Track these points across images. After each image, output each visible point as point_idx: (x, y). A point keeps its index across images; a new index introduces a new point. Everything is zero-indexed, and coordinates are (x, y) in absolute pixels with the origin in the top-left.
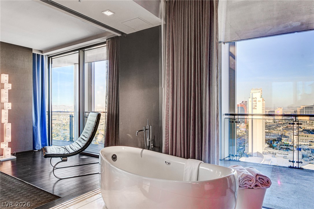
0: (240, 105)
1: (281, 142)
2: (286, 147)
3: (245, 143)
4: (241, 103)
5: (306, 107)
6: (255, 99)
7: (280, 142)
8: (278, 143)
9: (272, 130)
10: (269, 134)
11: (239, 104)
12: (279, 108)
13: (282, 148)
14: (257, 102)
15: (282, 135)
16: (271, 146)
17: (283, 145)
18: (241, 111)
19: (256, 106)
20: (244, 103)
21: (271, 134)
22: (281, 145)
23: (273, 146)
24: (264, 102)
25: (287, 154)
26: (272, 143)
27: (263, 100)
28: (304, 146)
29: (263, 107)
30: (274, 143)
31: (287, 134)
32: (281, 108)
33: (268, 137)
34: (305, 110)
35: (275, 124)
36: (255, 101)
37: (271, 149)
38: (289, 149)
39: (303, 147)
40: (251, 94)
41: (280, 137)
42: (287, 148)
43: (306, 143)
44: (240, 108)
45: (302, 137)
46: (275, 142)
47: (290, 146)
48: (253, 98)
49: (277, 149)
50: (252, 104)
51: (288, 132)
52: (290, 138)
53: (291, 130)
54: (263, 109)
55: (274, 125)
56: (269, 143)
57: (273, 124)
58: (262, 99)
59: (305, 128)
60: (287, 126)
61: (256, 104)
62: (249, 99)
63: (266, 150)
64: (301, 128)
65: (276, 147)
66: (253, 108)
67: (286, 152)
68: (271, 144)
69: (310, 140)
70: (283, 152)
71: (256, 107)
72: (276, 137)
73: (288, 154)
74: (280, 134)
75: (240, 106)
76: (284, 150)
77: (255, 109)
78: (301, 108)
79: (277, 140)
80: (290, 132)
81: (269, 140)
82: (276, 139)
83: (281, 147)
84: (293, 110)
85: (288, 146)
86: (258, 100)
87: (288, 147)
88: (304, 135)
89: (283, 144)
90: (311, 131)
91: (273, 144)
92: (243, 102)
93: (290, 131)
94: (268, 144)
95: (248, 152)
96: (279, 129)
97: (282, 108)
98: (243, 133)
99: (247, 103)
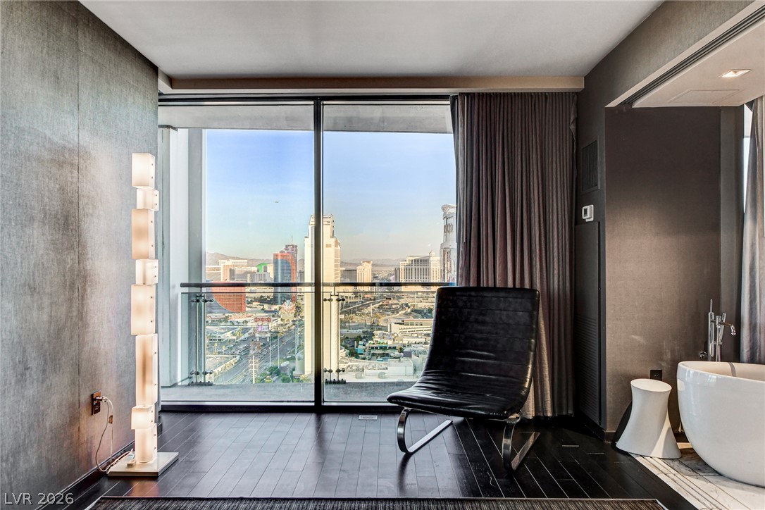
0: (280, 254)
1: (372, 342)
2: (381, 352)
3: (293, 352)
4: (282, 249)
5: (415, 260)
7: (369, 342)
8: (367, 345)
9: (352, 315)
10: (347, 324)
11: (278, 253)
12: (365, 263)
13: (374, 354)
15: (372, 326)
16: (353, 354)
17: (377, 348)
18: (283, 269)
20: (290, 251)
21: (351, 324)
22: (372, 348)
23: (356, 353)
24: (339, 248)
25: (384, 366)
26: (353, 346)
27: (337, 244)
28: (415, 345)
29: (336, 261)
30: (358, 344)
31: (382, 323)
32: (369, 262)
33: (345, 331)
34: (414, 267)
35: (358, 300)
37: (353, 358)
38: (387, 355)
39: (415, 349)
41: (369, 330)
42: (383, 354)
43: (418, 340)
44: (280, 262)
45: (411, 327)
46: (361, 342)
47: (390, 348)
49: (364, 359)
51: (383, 318)
52: (389, 330)
53: (390, 313)
54: (336, 266)
55: (355, 303)
56: (348, 346)
57: (354, 300)
58: (334, 239)
59: (414, 306)
60: (381, 303)
62: (306, 239)
63: (343, 362)
64: (409, 307)
65: (362, 354)
67: (383, 364)
68: (352, 348)
69: (425, 332)
70: (377, 365)
72: (361, 331)
73: (387, 369)
74: (369, 324)
75: (279, 258)
76: (379, 359)
78: (407, 262)
79: (364, 337)
80: (387, 317)
81: (347, 338)
82: (362, 336)
83: (372, 352)
84: (392, 266)
85: (385, 348)
87: (387, 352)
88: (415, 322)
89: (377, 345)
90: (425, 311)
91: (357, 347)
92: (287, 246)
93: (388, 315)
94: (346, 348)
95: (304, 372)
96: (366, 311)
97: (371, 262)
98: (287, 326)
99: (297, 250)
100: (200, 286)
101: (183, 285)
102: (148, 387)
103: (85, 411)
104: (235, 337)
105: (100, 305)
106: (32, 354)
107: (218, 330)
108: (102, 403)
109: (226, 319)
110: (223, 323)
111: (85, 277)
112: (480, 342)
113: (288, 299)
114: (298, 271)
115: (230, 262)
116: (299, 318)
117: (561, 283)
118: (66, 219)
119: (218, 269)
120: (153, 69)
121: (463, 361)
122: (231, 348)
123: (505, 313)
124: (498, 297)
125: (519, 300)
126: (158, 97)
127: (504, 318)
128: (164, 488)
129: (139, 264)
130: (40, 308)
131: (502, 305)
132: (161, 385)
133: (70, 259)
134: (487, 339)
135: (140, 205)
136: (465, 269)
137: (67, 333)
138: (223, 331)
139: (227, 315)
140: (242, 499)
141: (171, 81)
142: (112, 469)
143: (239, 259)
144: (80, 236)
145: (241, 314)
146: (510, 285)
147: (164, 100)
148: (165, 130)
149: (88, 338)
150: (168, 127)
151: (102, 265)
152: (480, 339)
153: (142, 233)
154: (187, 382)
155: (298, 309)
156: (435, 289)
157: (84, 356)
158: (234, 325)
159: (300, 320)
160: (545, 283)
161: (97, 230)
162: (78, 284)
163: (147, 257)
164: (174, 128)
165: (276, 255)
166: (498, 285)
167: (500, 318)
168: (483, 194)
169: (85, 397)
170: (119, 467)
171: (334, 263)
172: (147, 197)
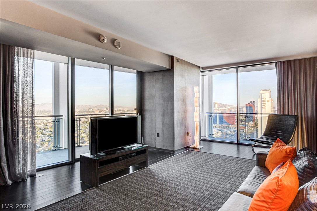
0: (248, 104)
4: (249, 103)
6: (264, 99)
14: (266, 102)
18: (249, 110)
19: (265, 105)
20: (252, 103)
24: (273, 102)
27: (272, 100)
29: (271, 107)
36: (264, 101)
40: (260, 94)
44: (248, 107)
48: (261, 98)
50: (261, 104)
54: (271, 109)
58: (270, 99)
61: (265, 103)
62: (258, 99)
66: (262, 108)
71: (265, 107)
75: (248, 106)
77: (264, 108)
86: (266, 100)
92: (251, 101)
98: (251, 130)
99: (255, 103)
100: (211, 113)
101: (207, 113)
102: (197, 132)
103: (186, 135)
104: (231, 133)
105: (189, 115)
106: (179, 123)
107: (226, 130)
108: (189, 134)
109: (228, 127)
110: (227, 128)
111: (186, 110)
112: (279, 129)
113: (252, 121)
114: (255, 110)
115: (230, 107)
116: (256, 128)
117: (312, 114)
118: (183, 100)
119: (226, 109)
120: (199, 67)
121: (273, 133)
122: (230, 137)
123: (287, 121)
124: (285, 117)
125: (291, 118)
126: (200, 71)
127: (286, 123)
128: (200, 150)
129: (196, 108)
130: (180, 115)
131: (286, 119)
132: (201, 136)
133: (184, 107)
134: (281, 128)
135: (196, 96)
136: (279, 109)
137: (184, 120)
138: (227, 130)
139: (228, 125)
140: (214, 154)
141: (203, 68)
142: (192, 146)
143: (233, 106)
144: (185, 103)
145: (233, 125)
146: (293, 114)
147: (201, 72)
148: (203, 76)
149: (187, 121)
150: (203, 75)
151: (189, 108)
152: (279, 128)
153: (196, 102)
154: (208, 136)
155: (256, 124)
156: (268, 115)
157: (186, 124)
158: (231, 129)
159: (256, 129)
160: (306, 113)
161: (188, 102)
162: (185, 111)
163: (197, 107)
164: (205, 76)
165: (246, 105)
166: (289, 114)
167: (285, 123)
168: (285, 88)
169: (187, 132)
170: (193, 146)
171: (270, 108)
172: (197, 95)
